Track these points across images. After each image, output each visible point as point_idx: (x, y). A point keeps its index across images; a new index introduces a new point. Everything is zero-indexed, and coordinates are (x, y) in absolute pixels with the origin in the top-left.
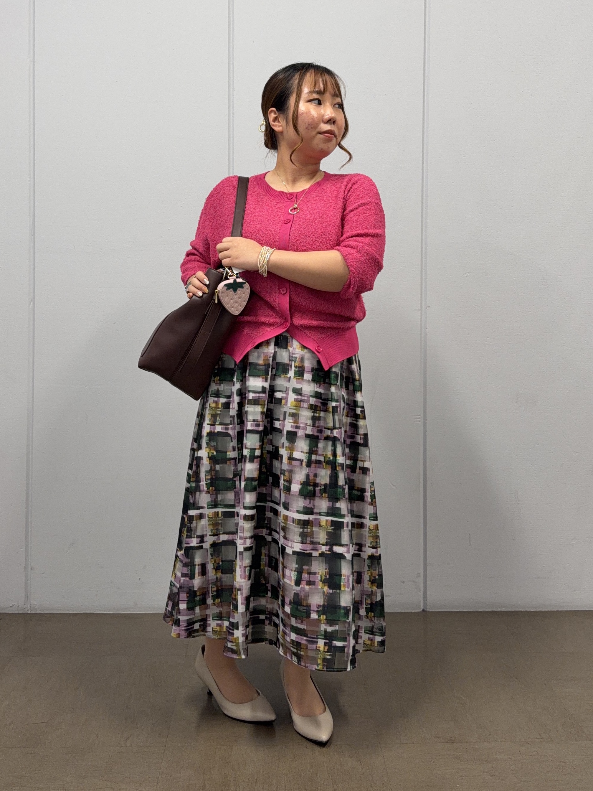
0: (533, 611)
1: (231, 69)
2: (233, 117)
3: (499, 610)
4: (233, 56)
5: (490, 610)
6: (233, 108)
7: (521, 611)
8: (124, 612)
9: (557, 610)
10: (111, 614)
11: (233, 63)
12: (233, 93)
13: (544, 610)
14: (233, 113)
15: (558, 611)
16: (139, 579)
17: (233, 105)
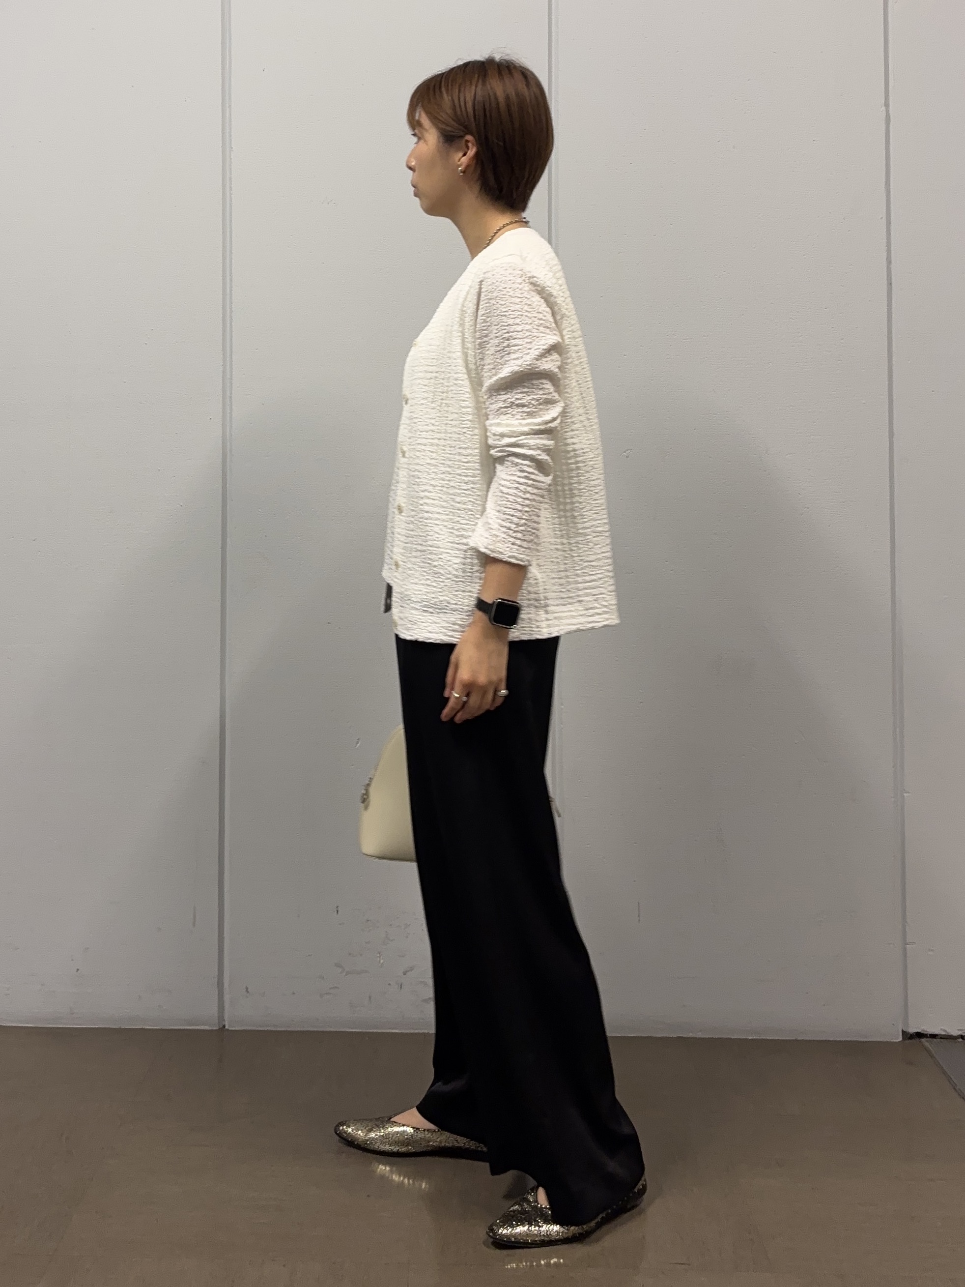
0: (752, 1040)
1: (228, 115)
2: (231, 194)
3: (691, 1035)
4: (230, 94)
5: (675, 1036)
6: (230, 179)
7: (730, 1039)
8: (52, 1024)
9: (794, 1039)
10: (31, 1027)
11: (230, 106)
12: (230, 155)
13: (771, 1038)
14: (231, 189)
15: (796, 1040)
16: (76, 970)
17: (231, 174)
